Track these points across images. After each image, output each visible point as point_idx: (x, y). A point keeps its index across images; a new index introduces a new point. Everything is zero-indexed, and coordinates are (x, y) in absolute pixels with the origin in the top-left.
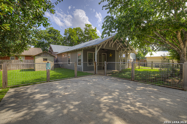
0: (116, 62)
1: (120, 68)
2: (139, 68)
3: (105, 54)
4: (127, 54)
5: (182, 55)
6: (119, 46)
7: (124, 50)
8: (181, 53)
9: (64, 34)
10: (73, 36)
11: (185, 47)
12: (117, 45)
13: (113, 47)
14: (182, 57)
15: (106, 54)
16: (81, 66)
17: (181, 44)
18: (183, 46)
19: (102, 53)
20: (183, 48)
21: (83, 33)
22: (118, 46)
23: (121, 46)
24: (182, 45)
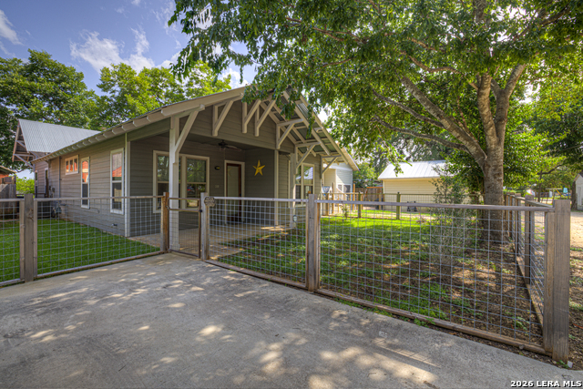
0: (276, 199)
1: (291, 218)
2: (359, 217)
3: (239, 166)
4: (320, 166)
5: (490, 172)
6: (287, 133)
7: (303, 150)
8: (489, 163)
9: (100, 86)
10: (135, 96)
11: (499, 143)
12: (278, 128)
13: (257, 134)
14: (492, 178)
15: (243, 164)
16: (121, 212)
17: (490, 132)
18: (494, 140)
19: (226, 162)
20: (493, 146)
21: (181, 91)
22: (282, 133)
23: (292, 132)
24: (492, 135)
